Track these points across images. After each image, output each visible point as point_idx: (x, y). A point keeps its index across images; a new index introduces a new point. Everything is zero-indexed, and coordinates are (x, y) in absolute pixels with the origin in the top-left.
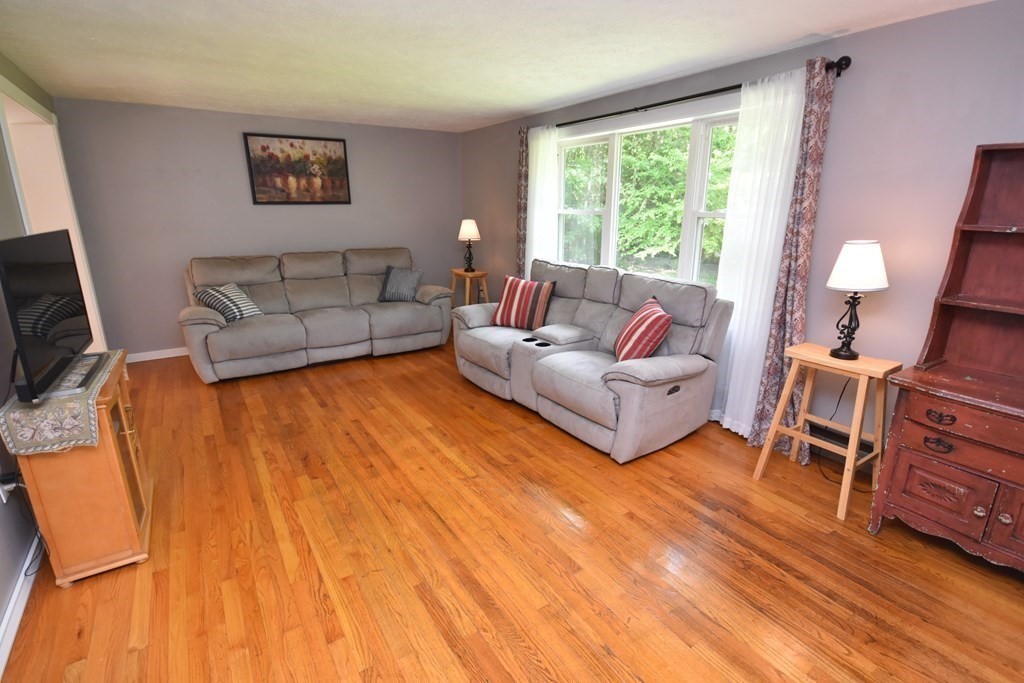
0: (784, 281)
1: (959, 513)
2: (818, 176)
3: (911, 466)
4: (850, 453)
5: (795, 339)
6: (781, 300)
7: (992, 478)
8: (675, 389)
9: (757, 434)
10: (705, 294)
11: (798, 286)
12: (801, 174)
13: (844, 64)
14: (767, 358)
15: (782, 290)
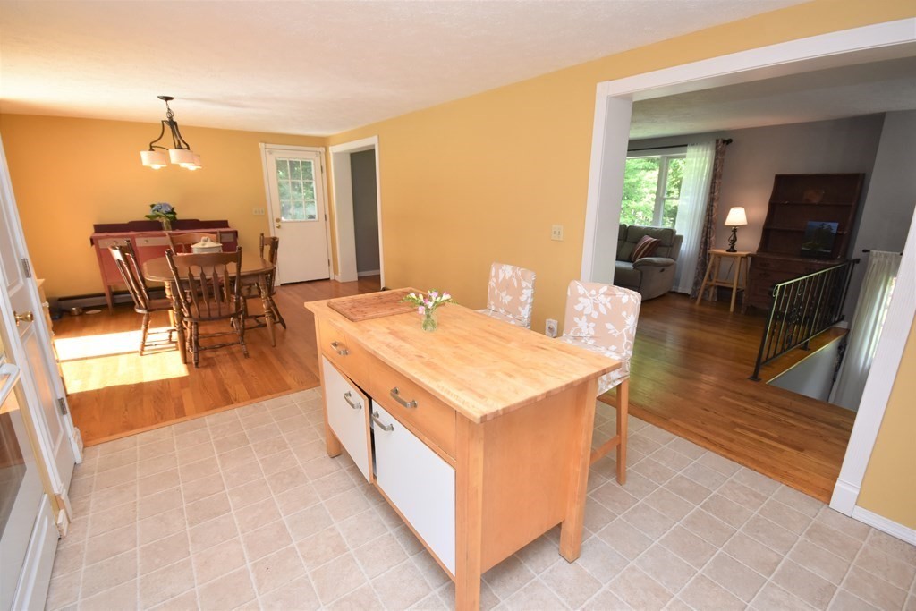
0: (706, 225)
4: (734, 286)
5: (711, 247)
6: (705, 233)
8: (662, 270)
9: (694, 291)
10: (671, 232)
11: (712, 227)
12: (713, 182)
13: (729, 141)
15: (705, 229)
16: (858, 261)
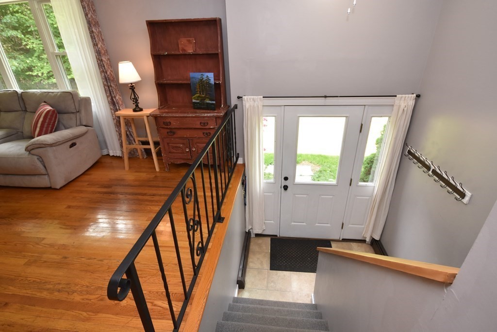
0: (105, 83)
1: (184, 153)
2: (100, 32)
3: (168, 143)
4: (152, 146)
5: (121, 108)
6: (108, 92)
7: (187, 138)
8: (73, 145)
9: (122, 152)
10: (72, 96)
11: (112, 84)
12: (91, 32)
14: (114, 119)
15: (107, 88)
16: (236, 107)
